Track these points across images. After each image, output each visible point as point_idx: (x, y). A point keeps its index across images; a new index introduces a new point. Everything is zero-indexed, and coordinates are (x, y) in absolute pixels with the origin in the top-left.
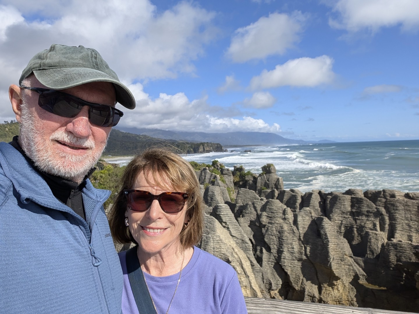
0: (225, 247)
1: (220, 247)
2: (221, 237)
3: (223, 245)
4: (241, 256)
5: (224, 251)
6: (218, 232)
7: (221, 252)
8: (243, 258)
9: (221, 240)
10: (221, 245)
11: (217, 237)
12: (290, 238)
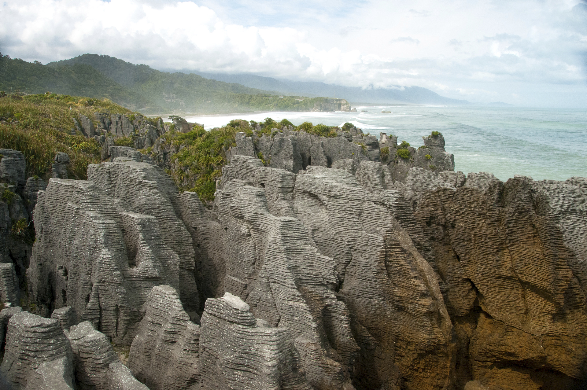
0: (402, 255)
1: (395, 255)
2: (398, 240)
4: (424, 268)
5: (402, 261)
6: (394, 232)
7: (397, 263)
8: (428, 273)
9: (397, 244)
10: (397, 252)
11: (391, 240)
12: (491, 246)
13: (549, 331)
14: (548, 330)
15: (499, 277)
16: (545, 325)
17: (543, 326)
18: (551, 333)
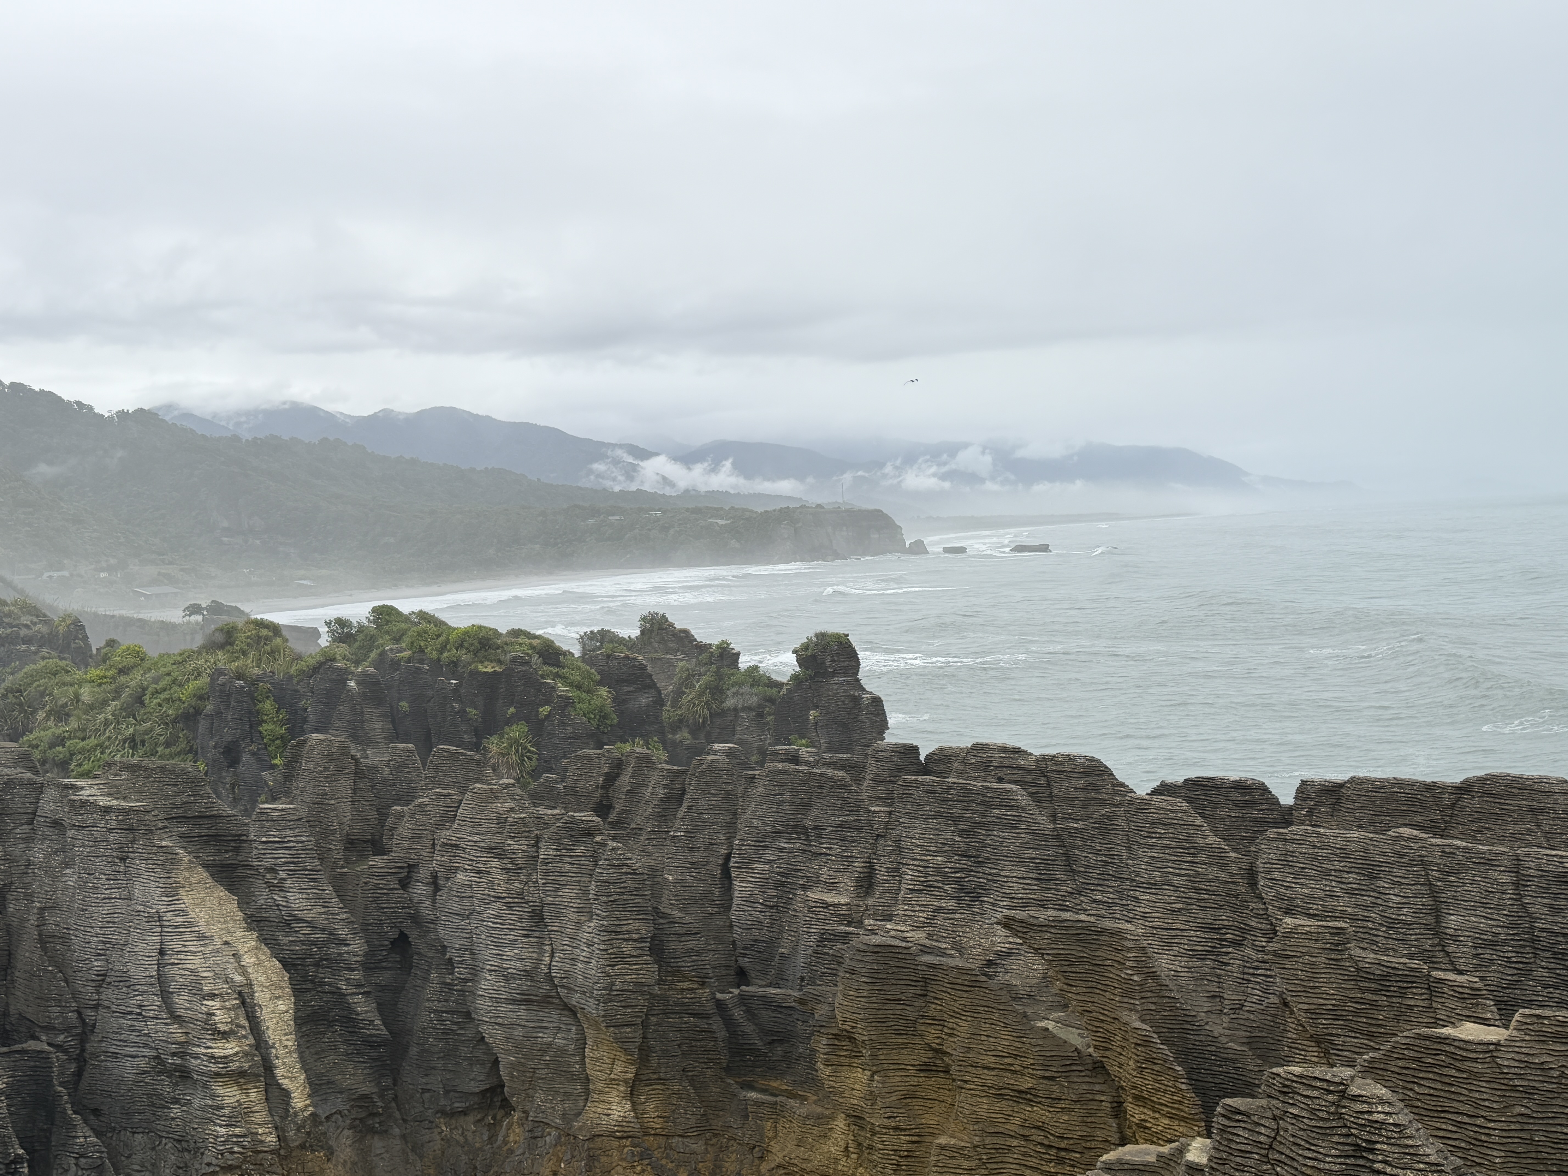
0: (200, 949)
1: (183, 949)
2: (193, 915)
3: (195, 943)
4: (258, 977)
5: (195, 961)
6: (184, 897)
7: (185, 966)
8: (267, 987)
9: (190, 924)
10: (187, 943)
11: (177, 916)
12: (510, 924)
13: (615, 1126)
14: (614, 1123)
15: (525, 1000)
16: (609, 1112)
17: (609, 1115)
18: (620, 1129)
